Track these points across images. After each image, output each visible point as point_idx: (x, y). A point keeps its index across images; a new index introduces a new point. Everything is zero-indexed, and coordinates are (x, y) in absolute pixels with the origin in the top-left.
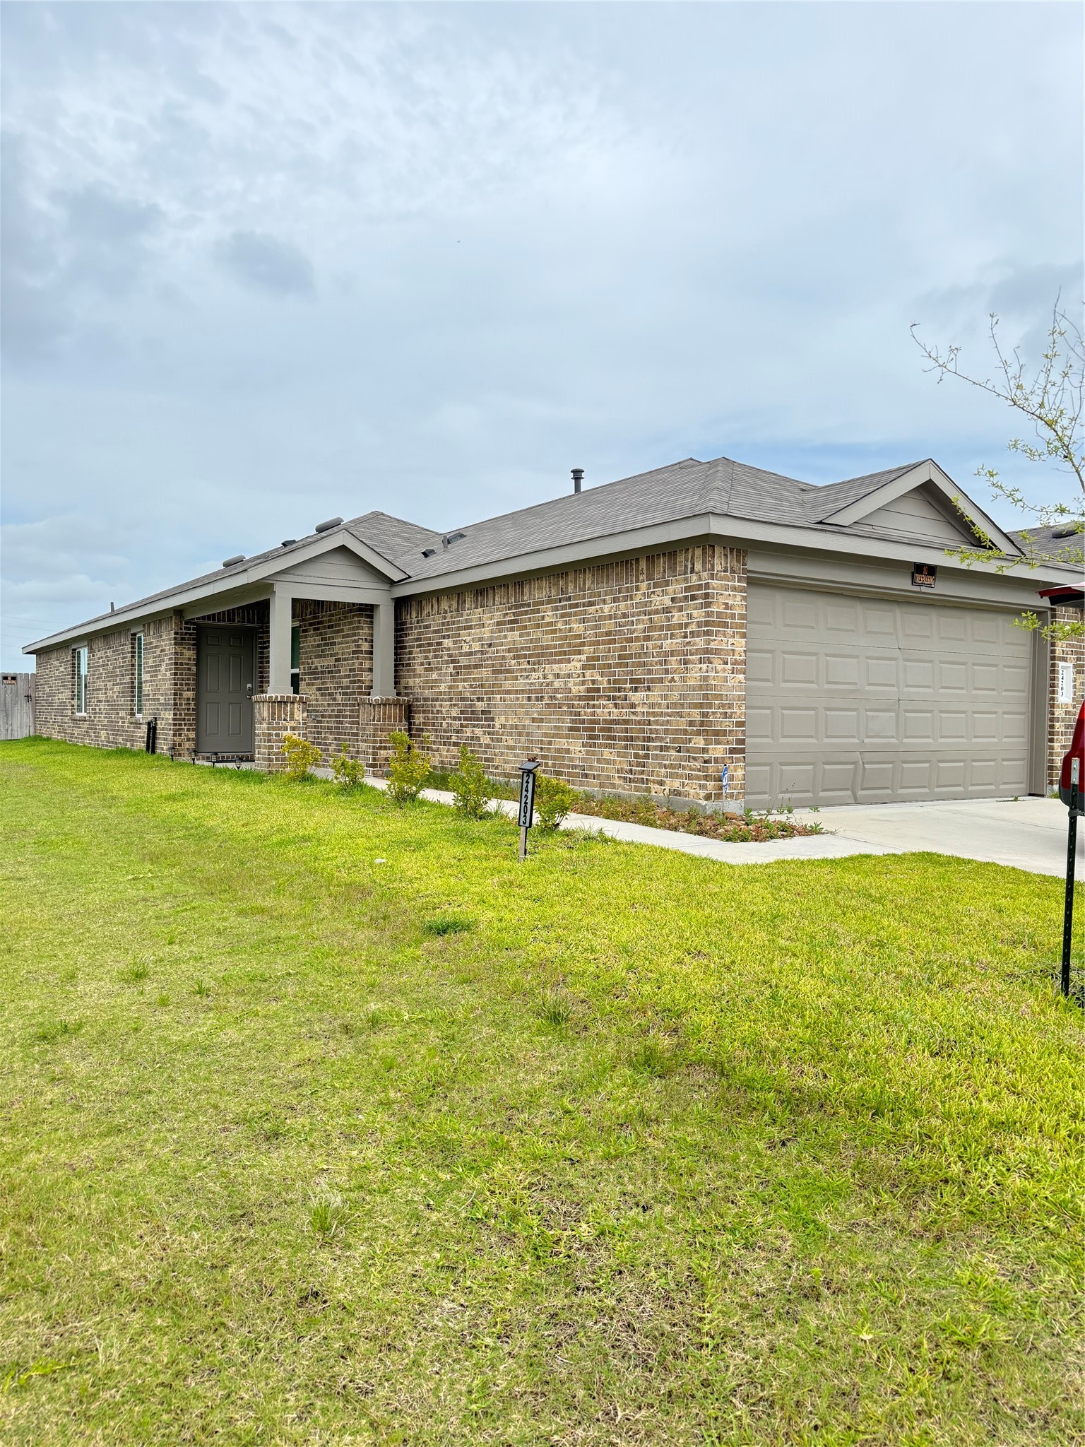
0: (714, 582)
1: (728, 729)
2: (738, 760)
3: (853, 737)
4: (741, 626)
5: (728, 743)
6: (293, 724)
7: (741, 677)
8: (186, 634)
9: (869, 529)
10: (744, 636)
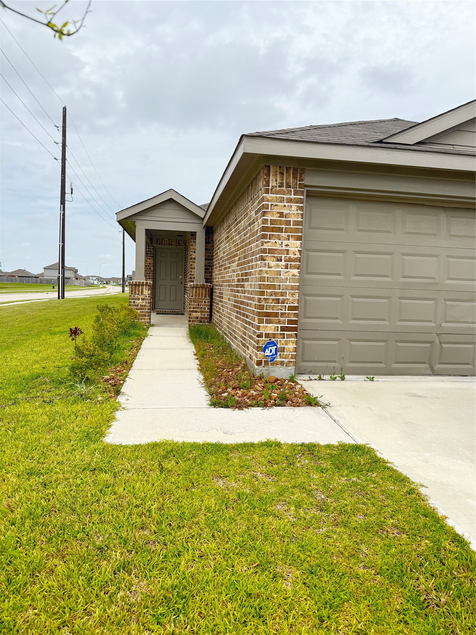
0: (269, 196)
1: (280, 311)
2: (289, 336)
3: (430, 321)
4: (297, 231)
5: (279, 322)
6: (143, 297)
7: (295, 271)
8: (149, 251)
9: (450, 148)
10: (299, 238)
